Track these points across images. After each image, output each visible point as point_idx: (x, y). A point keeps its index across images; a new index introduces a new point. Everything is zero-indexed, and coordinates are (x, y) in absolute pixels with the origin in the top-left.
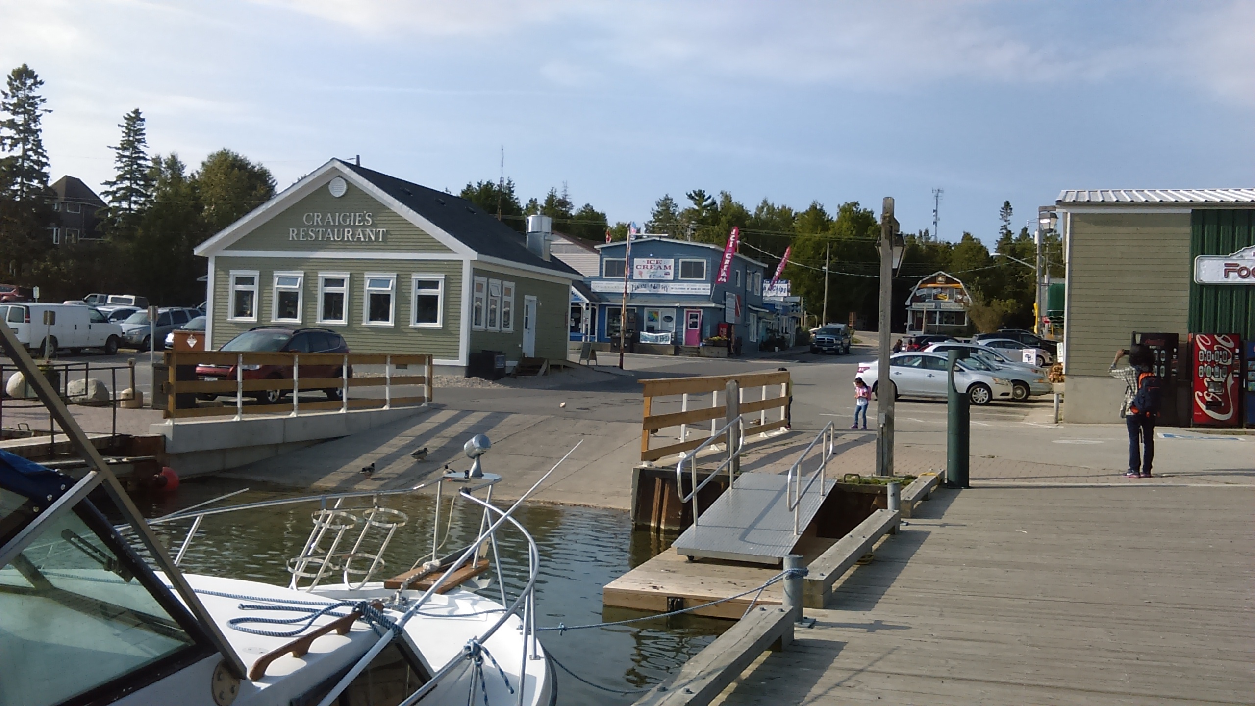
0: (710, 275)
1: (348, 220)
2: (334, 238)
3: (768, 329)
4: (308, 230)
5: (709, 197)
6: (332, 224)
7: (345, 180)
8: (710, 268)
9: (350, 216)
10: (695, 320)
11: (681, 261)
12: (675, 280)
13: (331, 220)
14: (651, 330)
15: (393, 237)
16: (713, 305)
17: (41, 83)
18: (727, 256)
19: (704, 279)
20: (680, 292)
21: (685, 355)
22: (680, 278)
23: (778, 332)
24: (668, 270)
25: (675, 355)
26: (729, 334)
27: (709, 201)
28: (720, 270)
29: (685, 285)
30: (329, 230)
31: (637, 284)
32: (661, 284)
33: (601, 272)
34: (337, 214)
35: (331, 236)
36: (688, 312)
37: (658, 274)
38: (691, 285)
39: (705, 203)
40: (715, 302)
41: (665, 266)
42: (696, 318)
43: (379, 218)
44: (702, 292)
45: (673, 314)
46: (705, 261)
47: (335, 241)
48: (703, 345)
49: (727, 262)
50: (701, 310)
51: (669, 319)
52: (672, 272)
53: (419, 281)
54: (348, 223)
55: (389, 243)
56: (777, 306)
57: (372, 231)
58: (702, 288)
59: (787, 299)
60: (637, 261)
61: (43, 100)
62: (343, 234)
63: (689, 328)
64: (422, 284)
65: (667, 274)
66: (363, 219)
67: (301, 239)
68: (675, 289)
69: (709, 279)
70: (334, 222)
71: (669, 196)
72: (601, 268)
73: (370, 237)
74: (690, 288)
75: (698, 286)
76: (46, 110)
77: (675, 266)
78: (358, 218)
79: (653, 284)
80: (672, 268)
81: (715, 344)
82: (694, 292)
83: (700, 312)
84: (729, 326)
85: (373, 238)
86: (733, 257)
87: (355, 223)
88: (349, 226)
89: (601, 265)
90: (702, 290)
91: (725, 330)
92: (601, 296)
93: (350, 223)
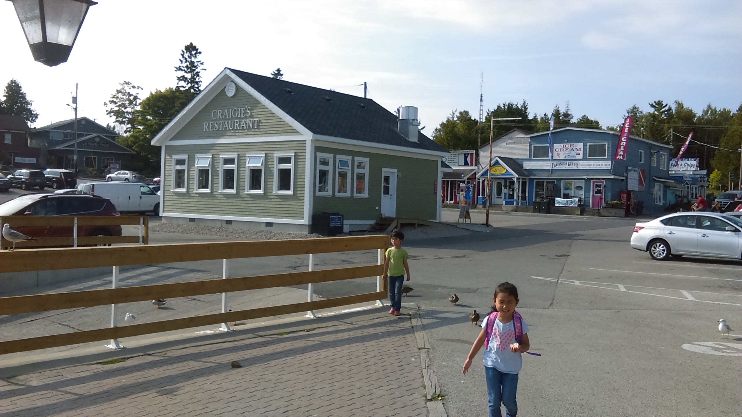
0: (610, 154)
1: (237, 113)
2: (229, 128)
3: (677, 195)
4: (214, 123)
5: (666, 105)
6: (228, 117)
7: (235, 83)
8: (610, 149)
9: (238, 110)
10: (599, 189)
11: (588, 144)
12: (584, 159)
13: (227, 115)
14: (566, 196)
15: (264, 124)
16: (613, 177)
17: (200, 53)
18: (623, 139)
19: (606, 157)
20: (588, 168)
21: (589, 215)
22: (588, 157)
23: (686, 197)
24: (579, 152)
25: (581, 215)
26: (629, 198)
27: (667, 108)
28: (617, 150)
29: (592, 162)
30: (226, 122)
31: (555, 163)
32: (574, 162)
33: (530, 155)
34: (231, 110)
35: (227, 126)
36: (594, 182)
37: (571, 155)
38: (596, 163)
39: (663, 110)
40: (613, 175)
41: (577, 149)
42: (600, 186)
43: (255, 111)
44: (604, 167)
45: (583, 184)
46: (607, 144)
47: (229, 130)
48: (603, 207)
49: (624, 143)
50: (604, 181)
51: (579, 188)
52: (581, 153)
53: (279, 158)
54: (237, 116)
55: (262, 130)
56: (687, 178)
57: (250, 121)
58: (604, 164)
59: (696, 173)
60: (556, 146)
61: (202, 64)
62: (234, 125)
63: (595, 195)
64: (282, 160)
65: (579, 154)
66: (246, 113)
67: (210, 130)
68: (583, 165)
69: (610, 157)
70: (229, 117)
71: (636, 106)
72: (530, 152)
73: (249, 126)
74: (595, 164)
75: (601, 162)
76: (203, 69)
77: (584, 148)
78: (242, 112)
79: (568, 162)
80: (582, 149)
81: (613, 206)
82: (598, 167)
83: (603, 182)
84: (629, 193)
85: (251, 126)
86: (628, 139)
87: (241, 116)
88: (237, 118)
89: (530, 150)
90: (604, 166)
91: (625, 196)
92: (530, 172)
93: (238, 116)
